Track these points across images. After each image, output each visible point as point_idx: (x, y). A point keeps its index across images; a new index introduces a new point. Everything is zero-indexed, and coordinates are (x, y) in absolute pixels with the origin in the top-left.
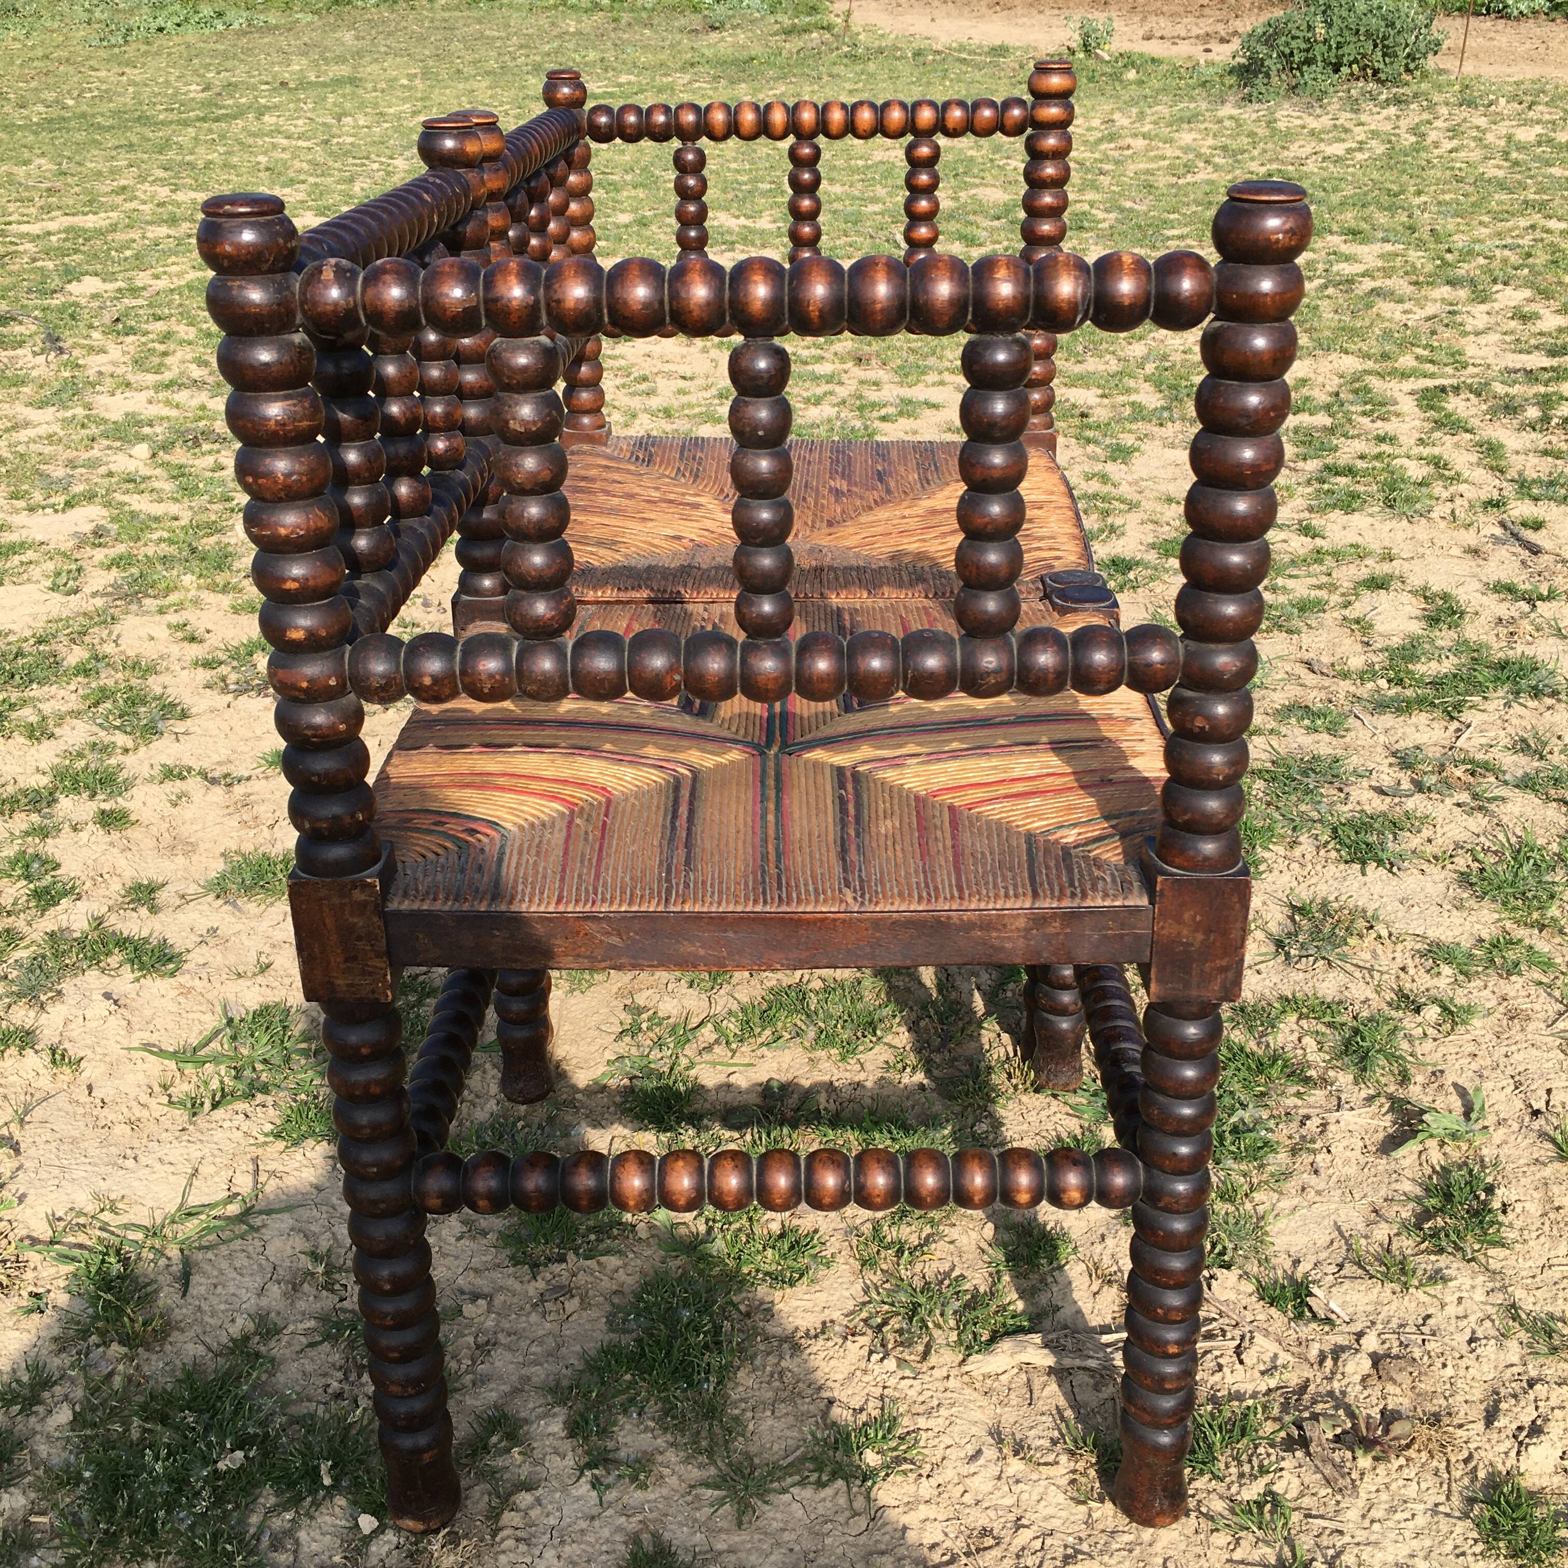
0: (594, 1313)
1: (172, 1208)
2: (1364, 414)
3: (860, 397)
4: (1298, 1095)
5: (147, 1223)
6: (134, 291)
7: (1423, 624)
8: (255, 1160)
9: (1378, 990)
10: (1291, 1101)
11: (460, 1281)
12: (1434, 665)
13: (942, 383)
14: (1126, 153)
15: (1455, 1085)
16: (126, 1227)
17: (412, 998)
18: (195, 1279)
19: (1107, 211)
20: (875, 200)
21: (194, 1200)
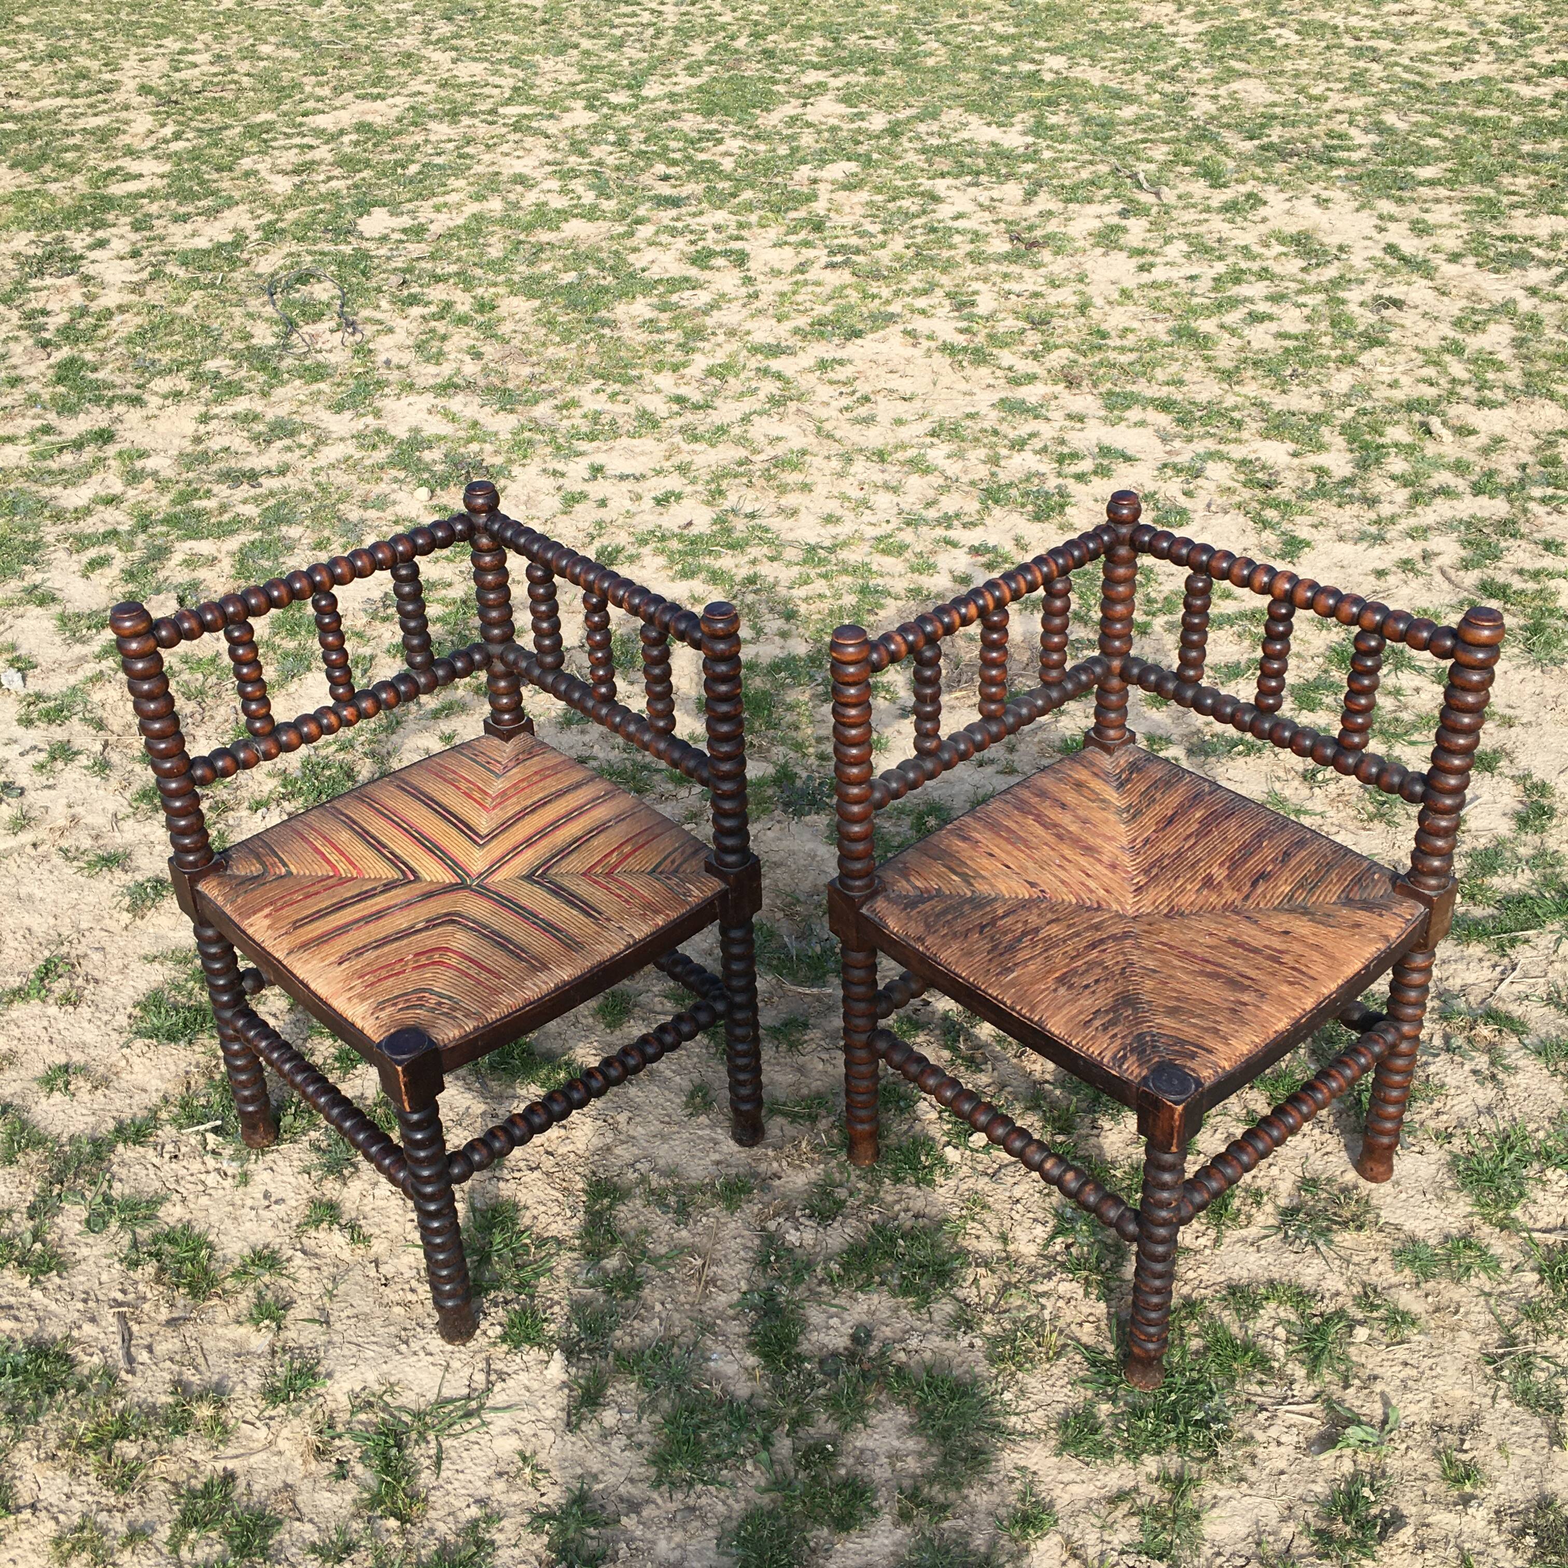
0: (710, 1533)
1: (432, 1397)
2: (1544, 501)
3: (1062, 442)
4: (1261, 1383)
5: (413, 1406)
6: (417, 232)
7: (1513, 824)
8: (488, 1360)
9: (1349, 1282)
10: (1254, 1388)
11: (622, 1489)
12: (1509, 878)
13: (1142, 424)
14: (1411, 20)
15: (1382, 1394)
16: (400, 1408)
17: (606, 1201)
18: (445, 1464)
19: (1366, 131)
20: (1130, 99)
21: (447, 1393)
